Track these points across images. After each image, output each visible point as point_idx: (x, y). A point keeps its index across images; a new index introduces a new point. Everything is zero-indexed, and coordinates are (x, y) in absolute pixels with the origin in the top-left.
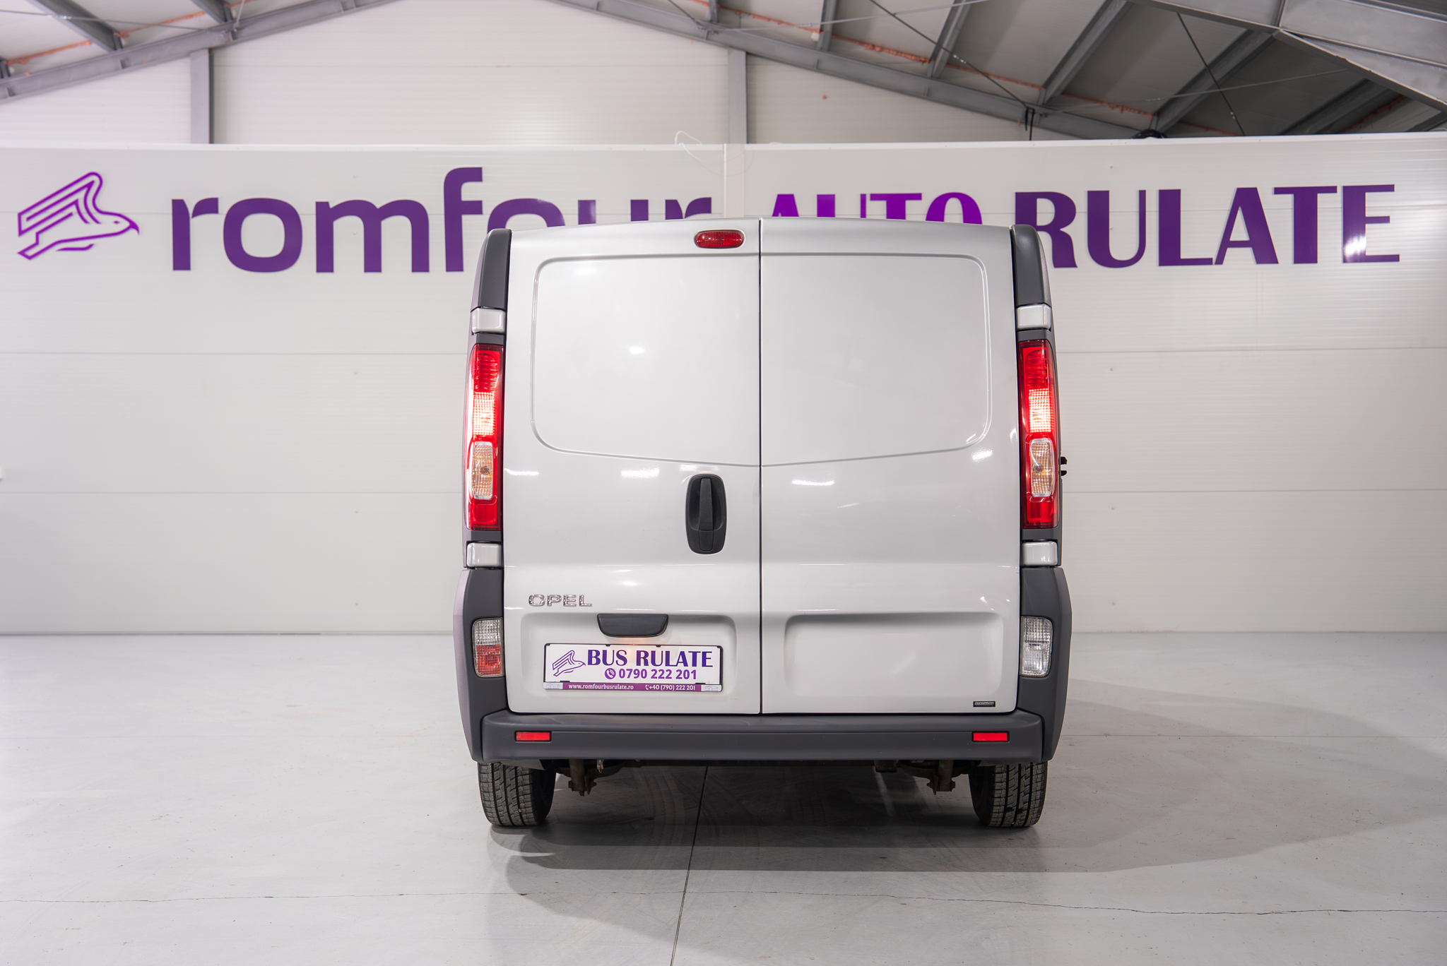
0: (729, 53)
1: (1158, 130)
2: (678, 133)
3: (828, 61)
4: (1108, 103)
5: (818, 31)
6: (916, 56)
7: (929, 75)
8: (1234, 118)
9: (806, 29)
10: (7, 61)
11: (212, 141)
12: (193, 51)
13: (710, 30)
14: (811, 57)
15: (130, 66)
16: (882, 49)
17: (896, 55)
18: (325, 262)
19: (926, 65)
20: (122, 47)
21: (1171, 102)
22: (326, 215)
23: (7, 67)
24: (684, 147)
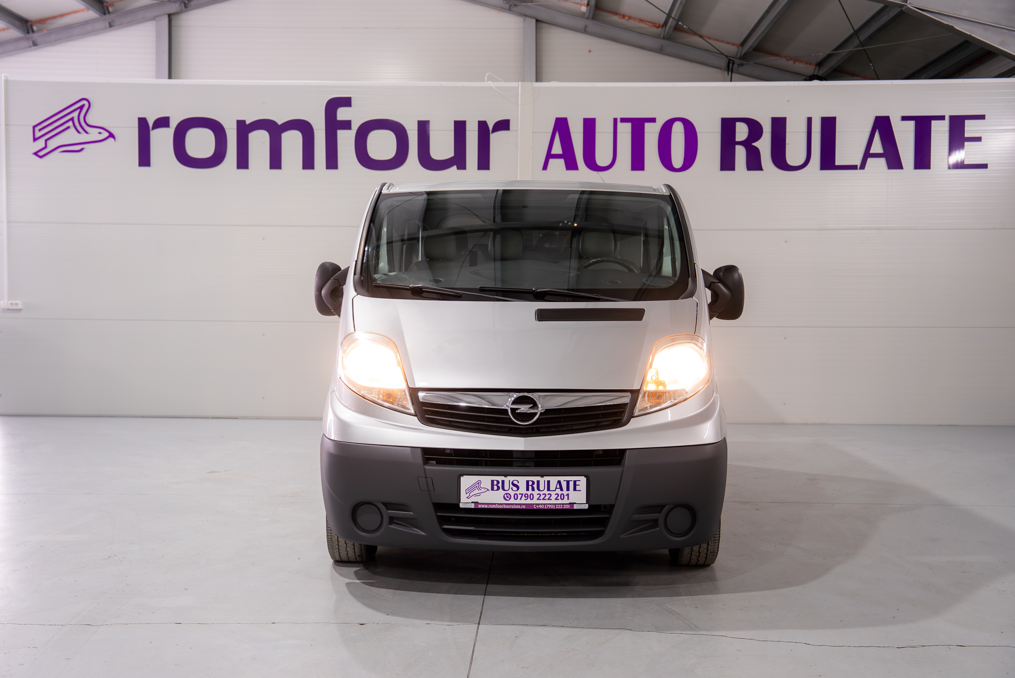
0: (524, 20)
1: (820, 74)
2: (487, 74)
3: (592, 26)
4: (785, 57)
5: (586, 5)
6: (652, 23)
7: (662, 36)
8: (872, 67)
9: (578, 4)
10: (32, 22)
11: (170, 77)
12: (157, 16)
13: (511, 4)
14: (581, 23)
15: (114, 26)
16: (630, 18)
17: (639, 22)
18: (243, 162)
19: (660, 29)
20: (109, 13)
21: (829, 56)
22: (244, 129)
23: (31, 26)
24: (491, 84)
